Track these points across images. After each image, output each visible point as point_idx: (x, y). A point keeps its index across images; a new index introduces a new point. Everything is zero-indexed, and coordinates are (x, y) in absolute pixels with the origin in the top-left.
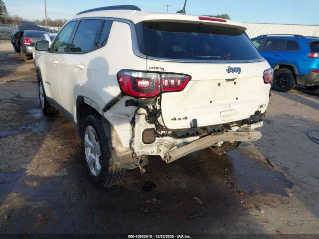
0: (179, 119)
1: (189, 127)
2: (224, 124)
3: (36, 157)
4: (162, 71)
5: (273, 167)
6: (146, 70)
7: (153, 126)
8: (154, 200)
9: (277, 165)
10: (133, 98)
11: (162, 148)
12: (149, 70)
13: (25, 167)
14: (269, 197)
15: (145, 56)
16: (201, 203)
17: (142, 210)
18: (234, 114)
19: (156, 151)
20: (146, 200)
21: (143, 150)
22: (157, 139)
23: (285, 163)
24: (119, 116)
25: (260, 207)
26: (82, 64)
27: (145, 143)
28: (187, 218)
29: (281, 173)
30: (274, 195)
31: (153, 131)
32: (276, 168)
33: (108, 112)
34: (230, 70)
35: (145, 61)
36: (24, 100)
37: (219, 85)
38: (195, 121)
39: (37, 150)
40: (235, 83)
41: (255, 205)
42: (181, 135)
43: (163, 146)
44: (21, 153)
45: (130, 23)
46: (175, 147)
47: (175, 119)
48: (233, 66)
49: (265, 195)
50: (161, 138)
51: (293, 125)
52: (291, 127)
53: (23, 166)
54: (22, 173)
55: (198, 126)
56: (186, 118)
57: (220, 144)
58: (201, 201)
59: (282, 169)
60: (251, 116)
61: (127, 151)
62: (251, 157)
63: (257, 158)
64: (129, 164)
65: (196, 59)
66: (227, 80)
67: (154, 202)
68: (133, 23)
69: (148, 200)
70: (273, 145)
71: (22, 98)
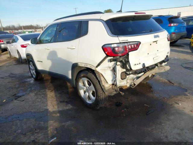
0: (137, 64)
1: (142, 68)
2: (155, 64)
3: (49, 102)
4: (127, 41)
5: (174, 84)
6: (119, 42)
7: (125, 70)
8: (125, 109)
9: (175, 83)
10: (112, 58)
11: (129, 81)
12: (121, 42)
13: (46, 108)
14: (179, 97)
15: (116, 36)
16: (149, 106)
17: (122, 115)
18: (158, 58)
19: (126, 83)
20: (121, 111)
21: (121, 84)
22: (127, 76)
23: (178, 81)
24: (105, 68)
25: (178, 103)
26: (72, 46)
27: (122, 79)
28: (146, 114)
29: (179, 86)
30: (181, 96)
31: (125, 73)
32: (175, 84)
33: (99, 67)
34: (155, 37)
35: (117, 38)
36: (17, 75)
37: (151, 45)
38: (144, 64)
39: (46, 99)
40: (157, 43)
41: (175, 102)
42: (139, 72)
43: (129, 80)
44: (38, 102)
45: (101, 21)
46: (136, 80)
47: (136, 65)
48: (156, 34)
49: (177, 97)
50: (128, 76)
51: (173, 63)
52: (172, 64)
53: (45, 108)
54: (47, 111)
55: (146, 66)
56: (140, 63)
57: (150, 76)
58: (149, 105)
59: (179, 84)
60: (165, 58)
61: (110, 86)
62: (161, 81)
63: (163, 81)
64: (111, 93)
65: (140, 33)
66: (153, 42)
67: (126, 111)
68: (103, 20)
69: (122, 110)
70: (168, 74)
71: (15, 74)
